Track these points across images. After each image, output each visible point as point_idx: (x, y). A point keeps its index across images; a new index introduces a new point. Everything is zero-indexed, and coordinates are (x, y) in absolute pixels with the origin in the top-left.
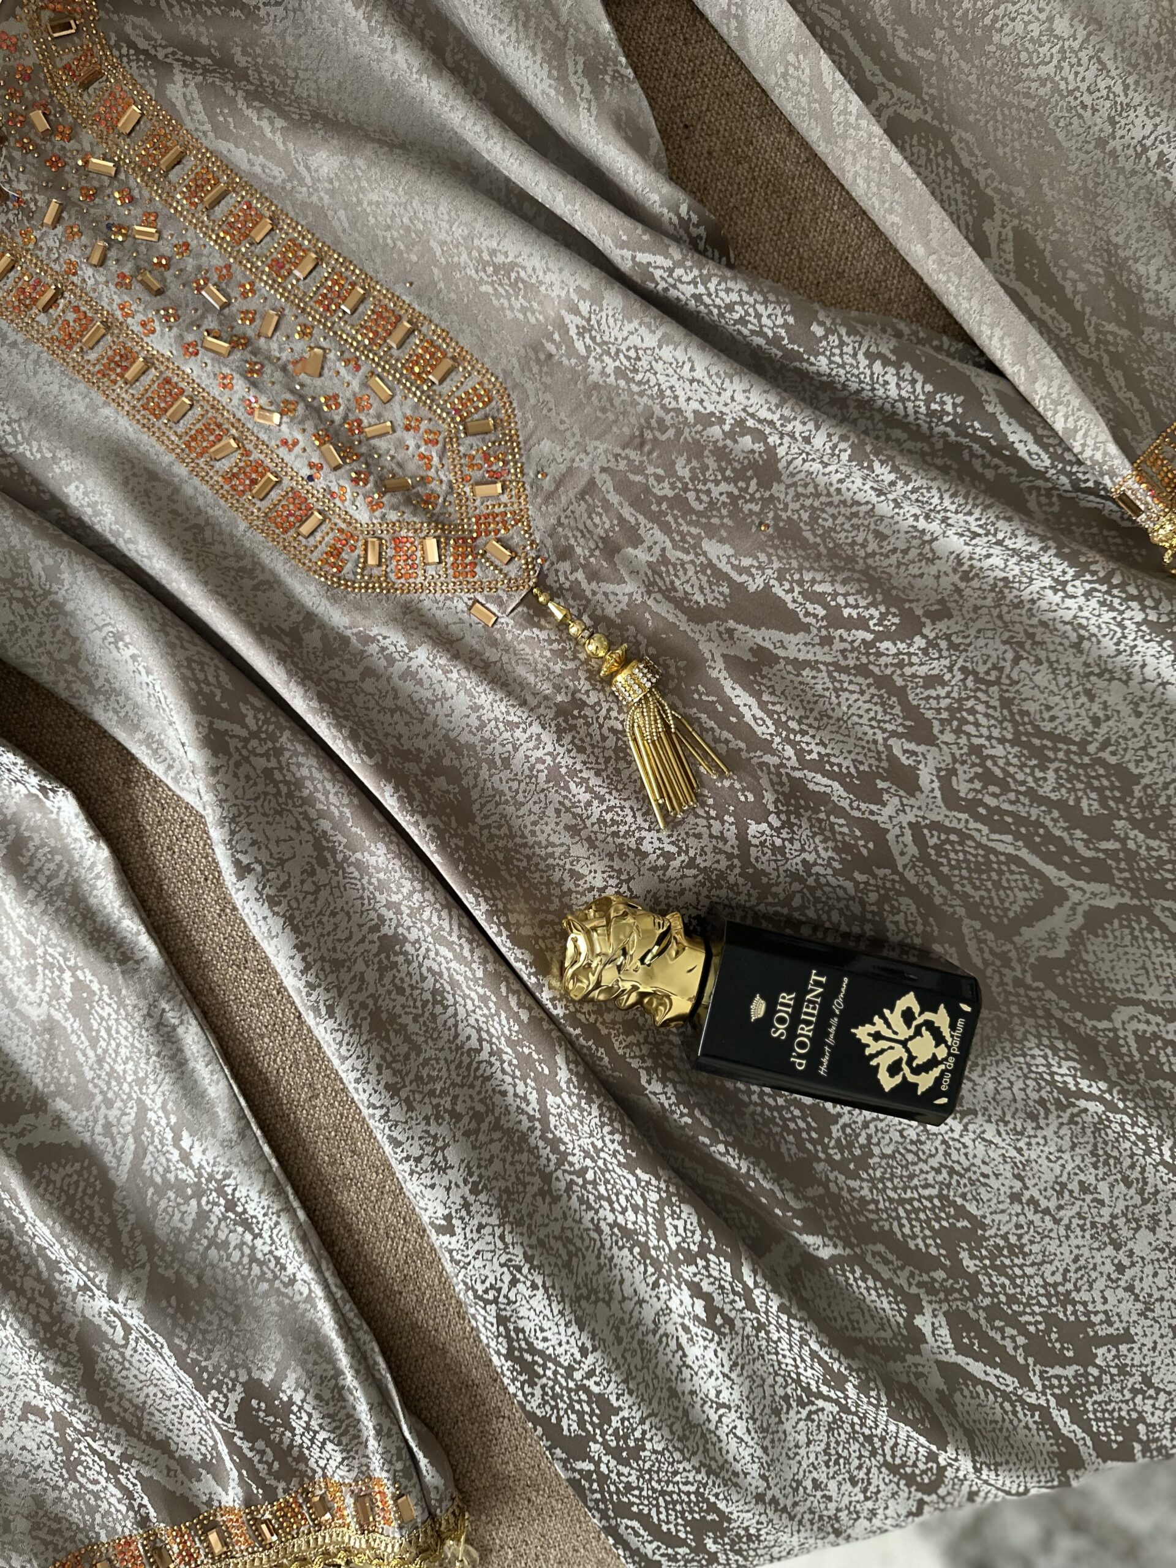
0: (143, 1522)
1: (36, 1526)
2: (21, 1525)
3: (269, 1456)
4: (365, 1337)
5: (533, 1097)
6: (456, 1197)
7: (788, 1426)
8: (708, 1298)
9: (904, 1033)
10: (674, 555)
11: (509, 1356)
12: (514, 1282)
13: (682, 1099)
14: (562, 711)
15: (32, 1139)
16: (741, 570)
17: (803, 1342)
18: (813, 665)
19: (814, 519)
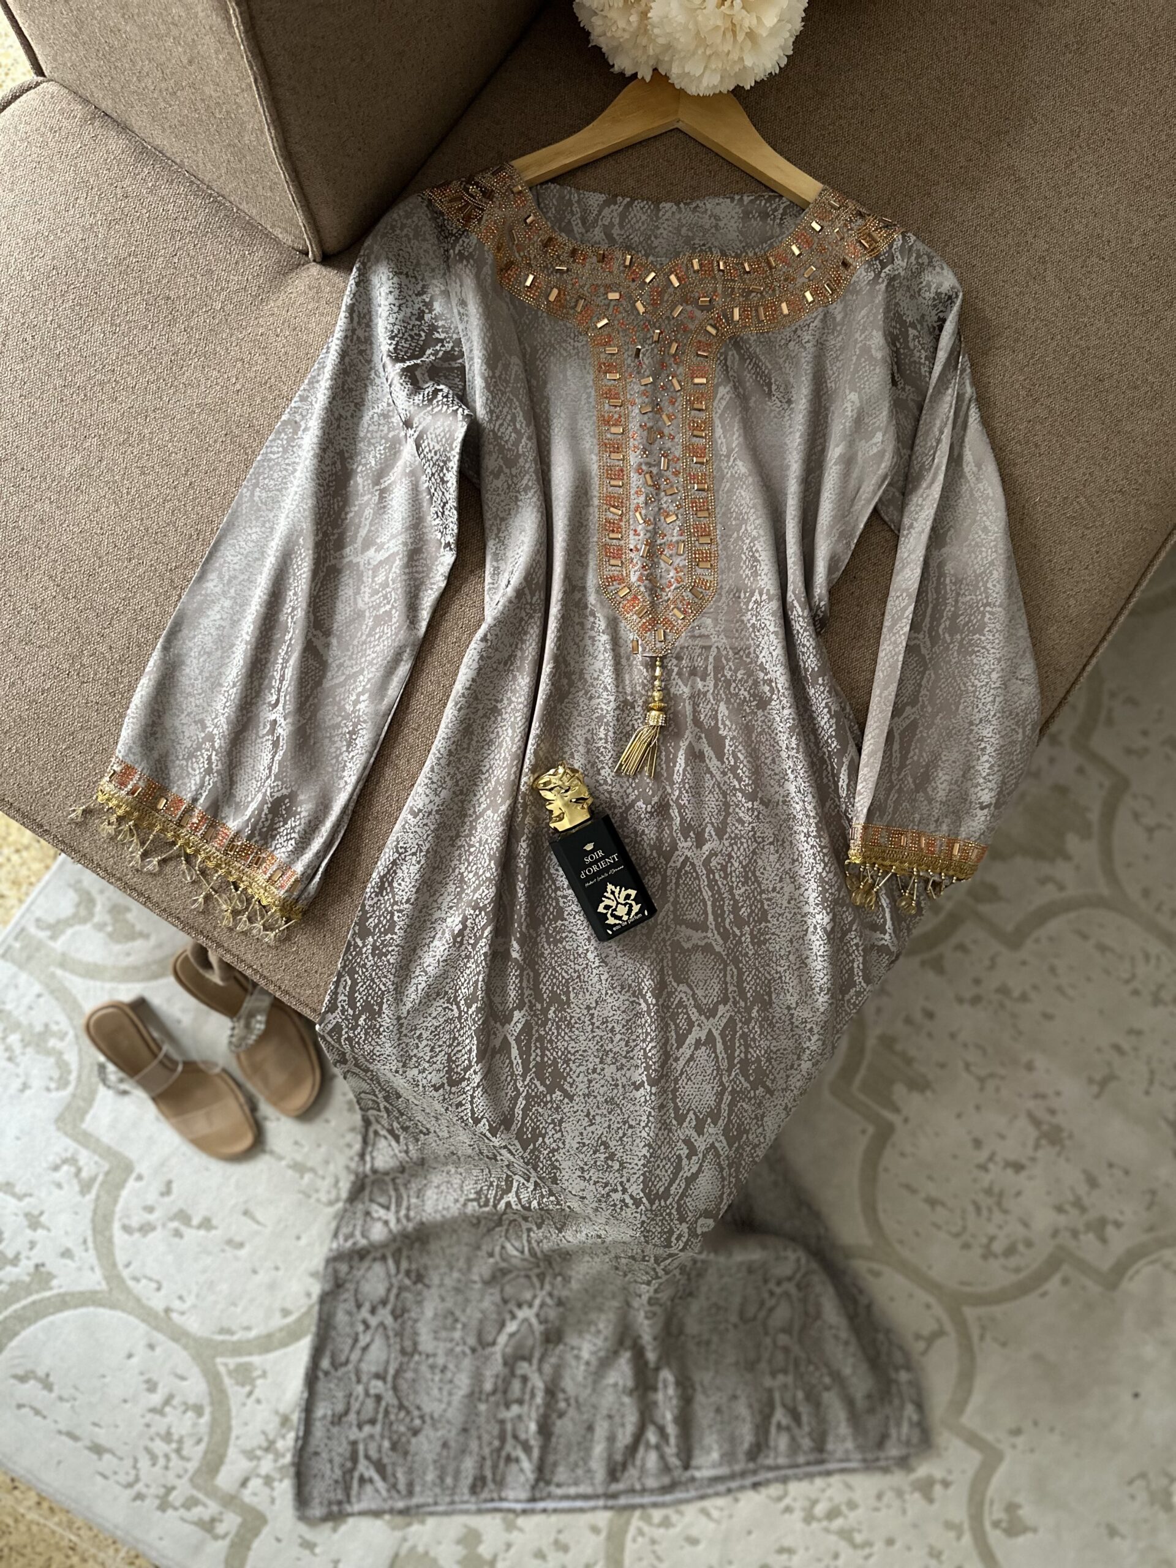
0: (195, 800)
1: (159, 761)
2: (156, 755)
3: (267, 824)
4: (346, 820)
5: (483, 806)
6: (431, 806)
7: (436, 1004)
8: (465, 927)
9: (621, 900)
10: (710, 696)
11: (381, 878)
12: (414, 854)
13: (528, 857)
14: (625, 702)
15: (316, 642)
16: (723, 723)
17: (479, 973)
18: (712, 776)
19: (760, 734)
